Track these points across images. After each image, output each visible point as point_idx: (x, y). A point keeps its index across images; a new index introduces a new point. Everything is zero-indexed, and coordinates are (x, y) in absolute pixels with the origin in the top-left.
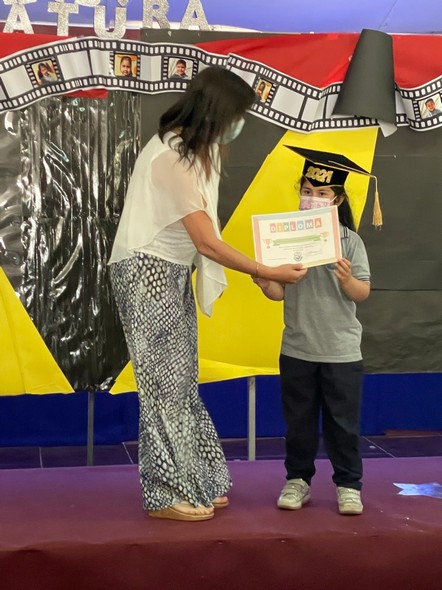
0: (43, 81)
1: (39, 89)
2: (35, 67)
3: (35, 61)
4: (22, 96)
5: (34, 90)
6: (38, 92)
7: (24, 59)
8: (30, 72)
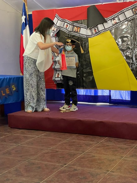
0: (136, 13)
1: (135, 15)
2: (134, 10)
3: (133, 8)
4: (130, 17)
5: (134, 15)
6: (135, 16)
7: (131, 8)
8: (132, 11)
